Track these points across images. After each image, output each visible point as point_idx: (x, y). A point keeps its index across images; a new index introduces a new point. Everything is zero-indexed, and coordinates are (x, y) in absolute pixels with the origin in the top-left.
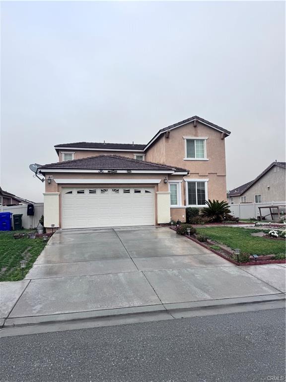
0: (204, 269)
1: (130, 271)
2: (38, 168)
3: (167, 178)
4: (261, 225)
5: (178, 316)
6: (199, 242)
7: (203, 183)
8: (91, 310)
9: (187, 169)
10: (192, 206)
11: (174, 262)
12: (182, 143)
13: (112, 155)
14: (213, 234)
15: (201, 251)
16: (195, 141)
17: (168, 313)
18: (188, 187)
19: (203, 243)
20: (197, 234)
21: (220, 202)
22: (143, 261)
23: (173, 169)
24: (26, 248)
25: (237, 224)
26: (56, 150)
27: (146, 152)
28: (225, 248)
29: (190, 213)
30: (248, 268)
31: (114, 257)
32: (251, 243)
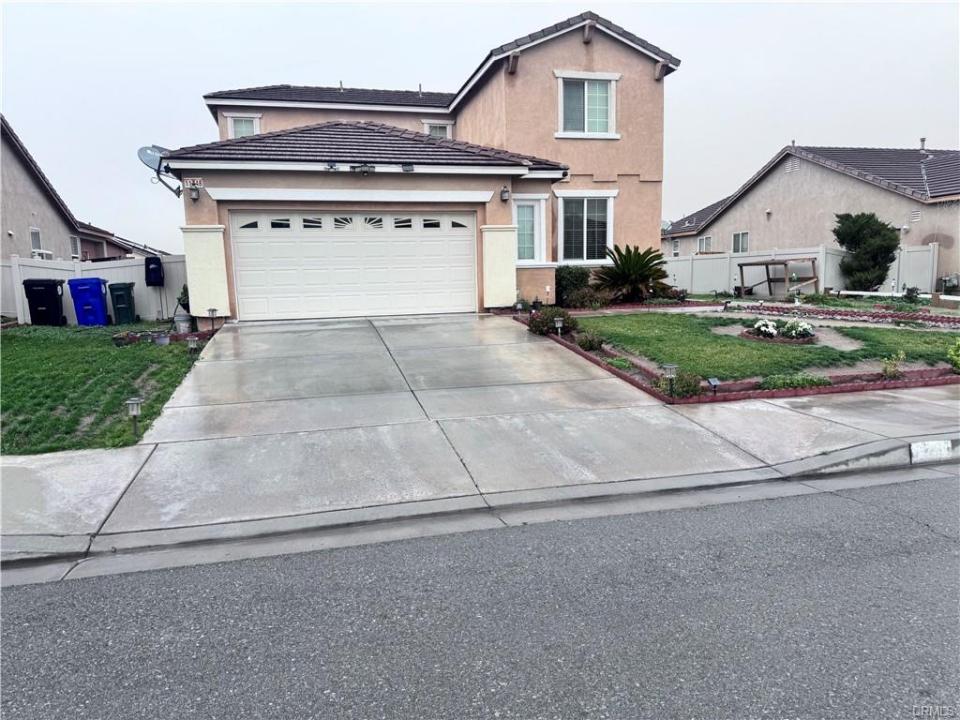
0: (587, 412)
1: (407, 420)
2: (162, 158)
3: (510, 189)
4: (739, 308)
5: (515, 519)
6: (582, 351)
7: (602, 203)
8: (308, 511)
9: (563, 163)
10: (573, 263)
11: (516, 398)
12: (550, 88)
13: (362, 121)
14: (620, 330)
15: (584, 371)
16: (586, 84)
17: (493, 515)
18: (566, 212)
19: (591, 354)
20: (578, 333)
21: (642, 251)
22: (439, 397)
23: (525, 162)
24: (145, 368)
25: (681, 305)
26: (210, 106)
27: (455, 114)
28: (645, 363)
29: (567, 281)
30: (695, 410)
31: (370, 389)
32: (709, 350)
